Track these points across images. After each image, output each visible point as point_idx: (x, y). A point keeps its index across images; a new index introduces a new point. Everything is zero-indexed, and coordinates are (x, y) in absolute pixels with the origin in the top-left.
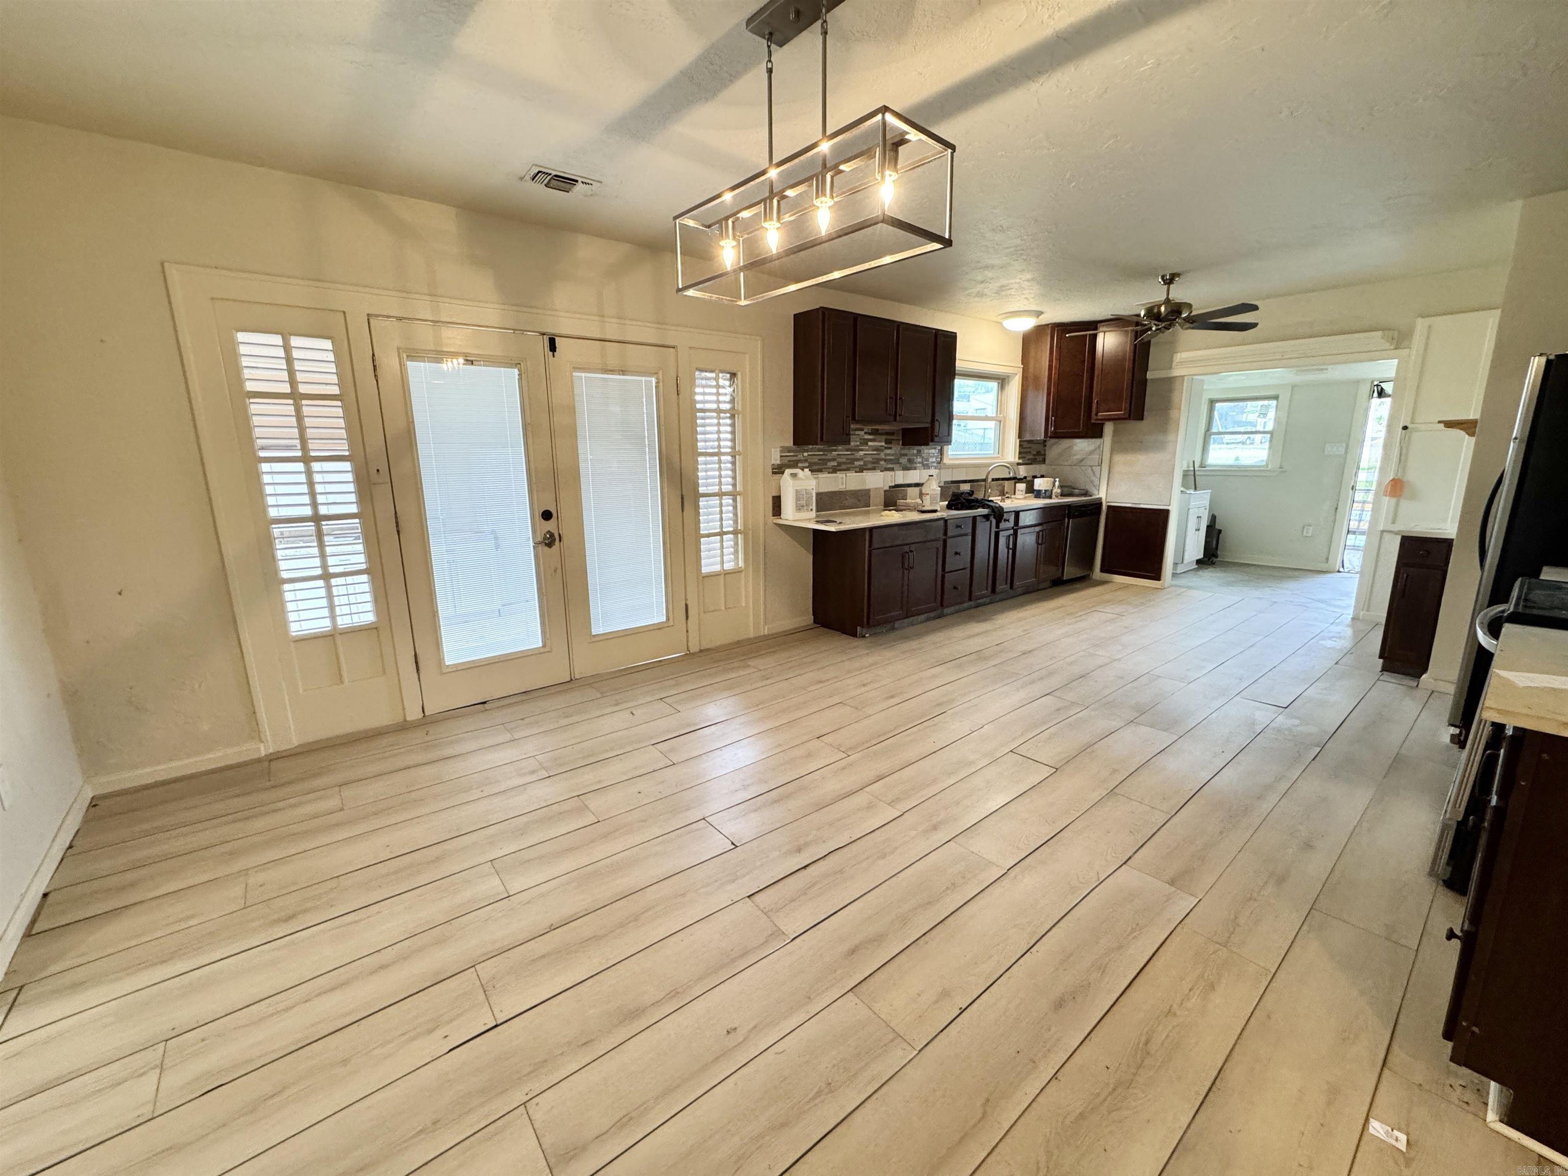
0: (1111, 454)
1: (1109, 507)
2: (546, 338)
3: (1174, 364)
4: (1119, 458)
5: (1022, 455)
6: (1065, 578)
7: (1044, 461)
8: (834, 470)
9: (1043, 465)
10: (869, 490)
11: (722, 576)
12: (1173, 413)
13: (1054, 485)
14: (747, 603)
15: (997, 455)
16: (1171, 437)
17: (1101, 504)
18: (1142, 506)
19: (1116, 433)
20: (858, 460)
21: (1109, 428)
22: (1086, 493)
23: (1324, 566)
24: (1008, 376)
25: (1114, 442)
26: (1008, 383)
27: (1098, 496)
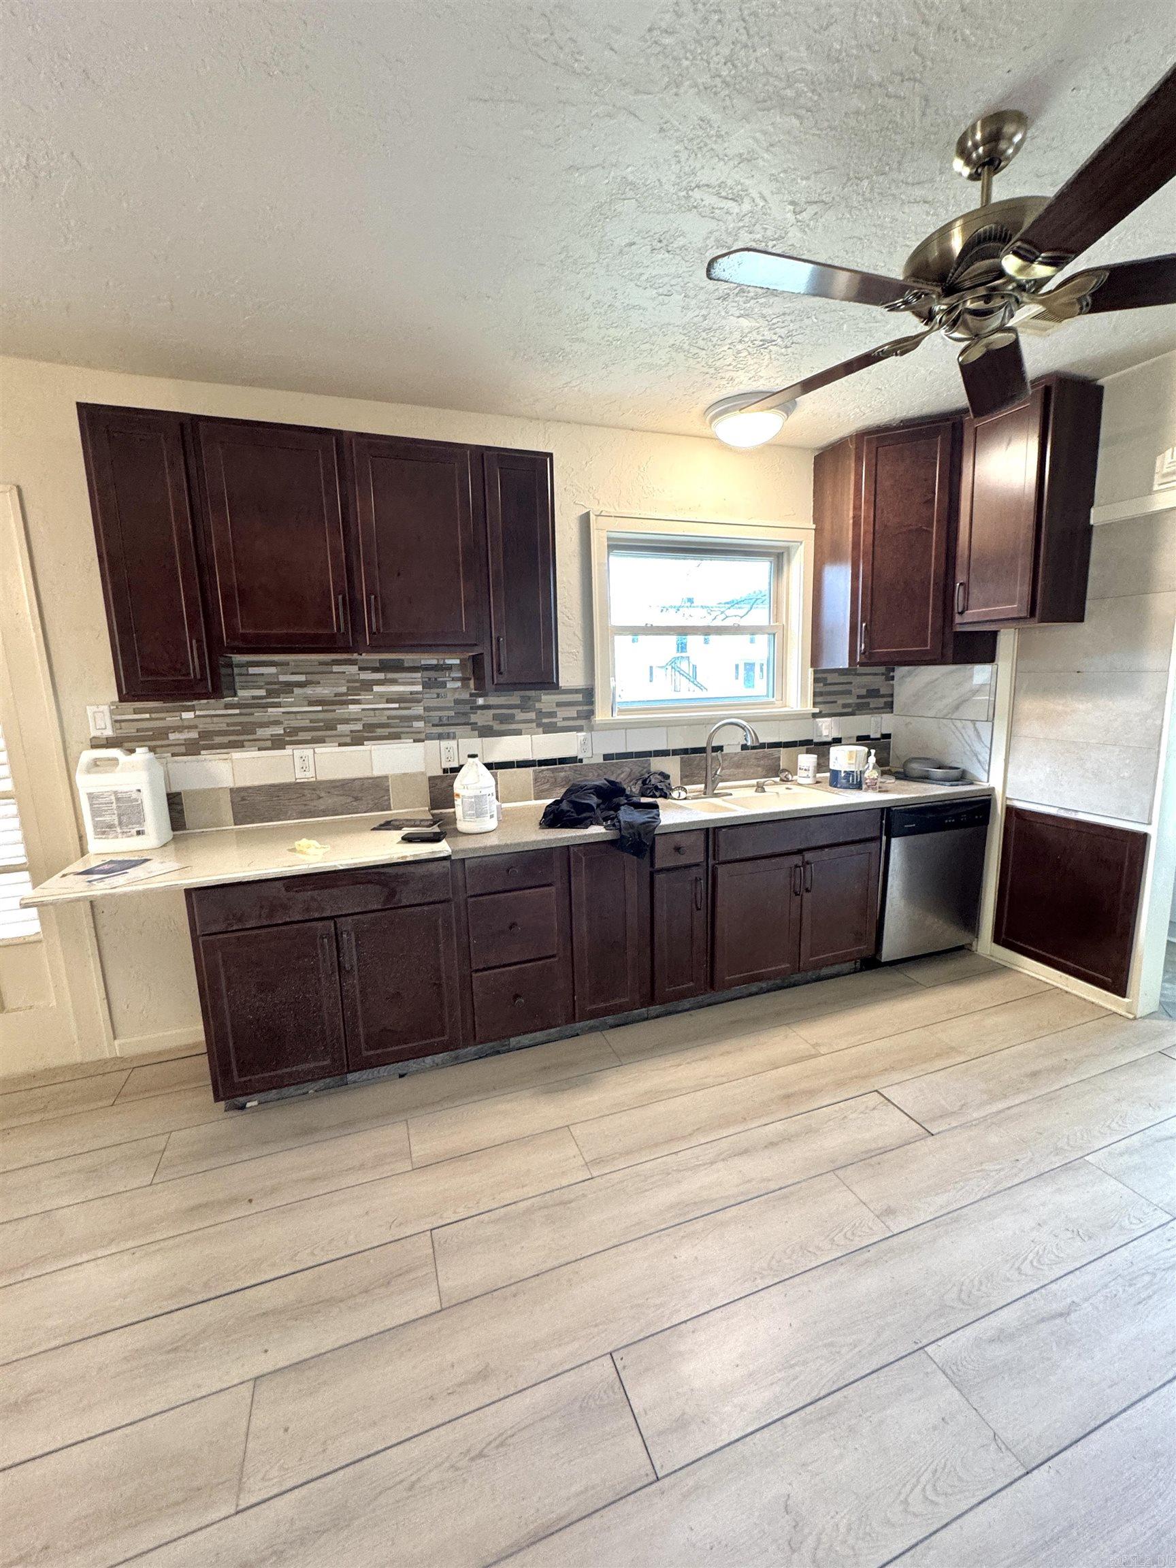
0: (1013, 697)
1: (1008, 811)
4: (1028, 705)
5: (819, 699)
6: (883, 960)
7: (889, 707)
8: (278, 743)
9: (891, 715)
15: (771, 699)
16: (1151, 661)
17: (992, 802)
18: (1082, 817)
20: (346, 721)
21: (1007, 642)
22: (963, 777)
24: (788, 548)
25: (1017, 673)
26: (789, 561)
27: (985, 785)
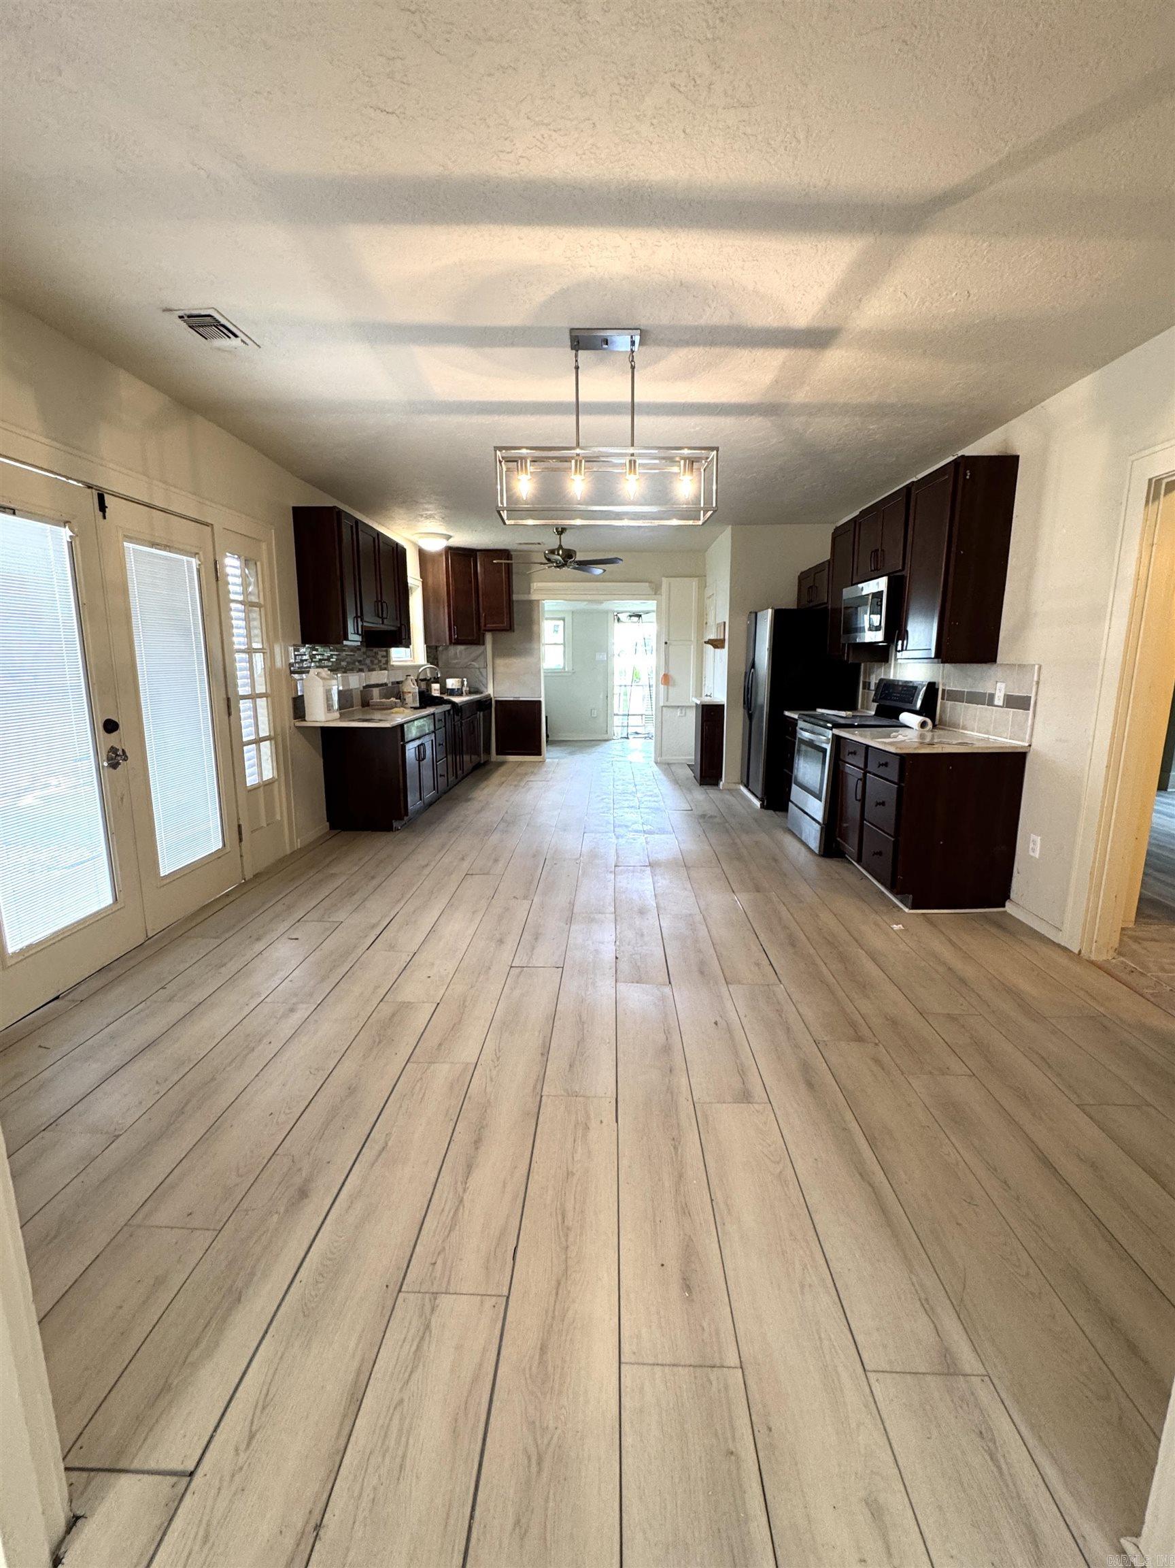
0: (493, 658)
1: (496, 701)
2: (95, 493)
3: (532, 591)
4: (499, 661)
10: (351, 690)
11: (261, 789)
12: (535, 628)
13: (463, 685)
14: (281, 816)
17: (491, 699)
18: (521, 699)
19: (494, 642)
21: (489, 637)
22: (482, 691)
23: (606, 737)
25: (493, 649)
27: (488, 693)
